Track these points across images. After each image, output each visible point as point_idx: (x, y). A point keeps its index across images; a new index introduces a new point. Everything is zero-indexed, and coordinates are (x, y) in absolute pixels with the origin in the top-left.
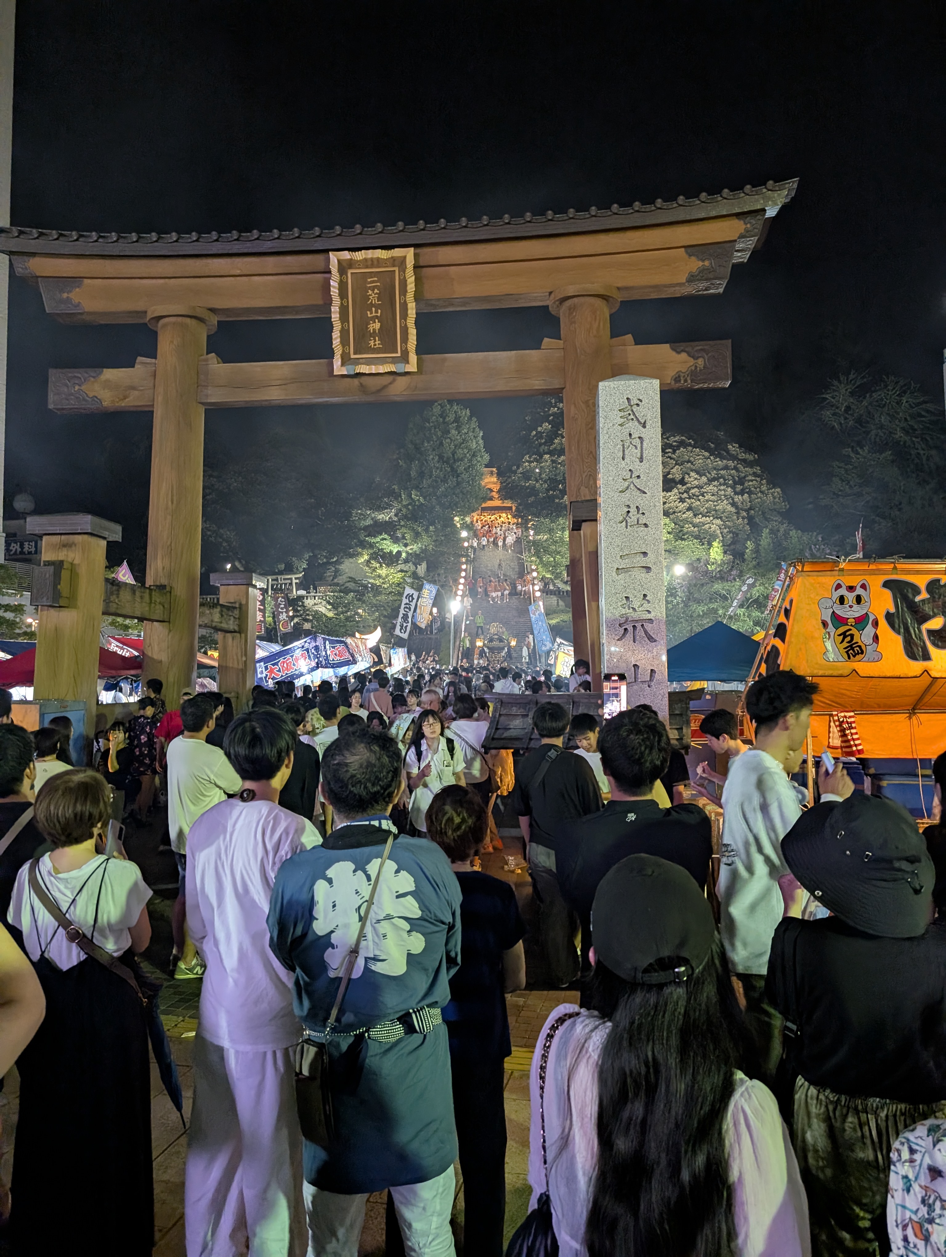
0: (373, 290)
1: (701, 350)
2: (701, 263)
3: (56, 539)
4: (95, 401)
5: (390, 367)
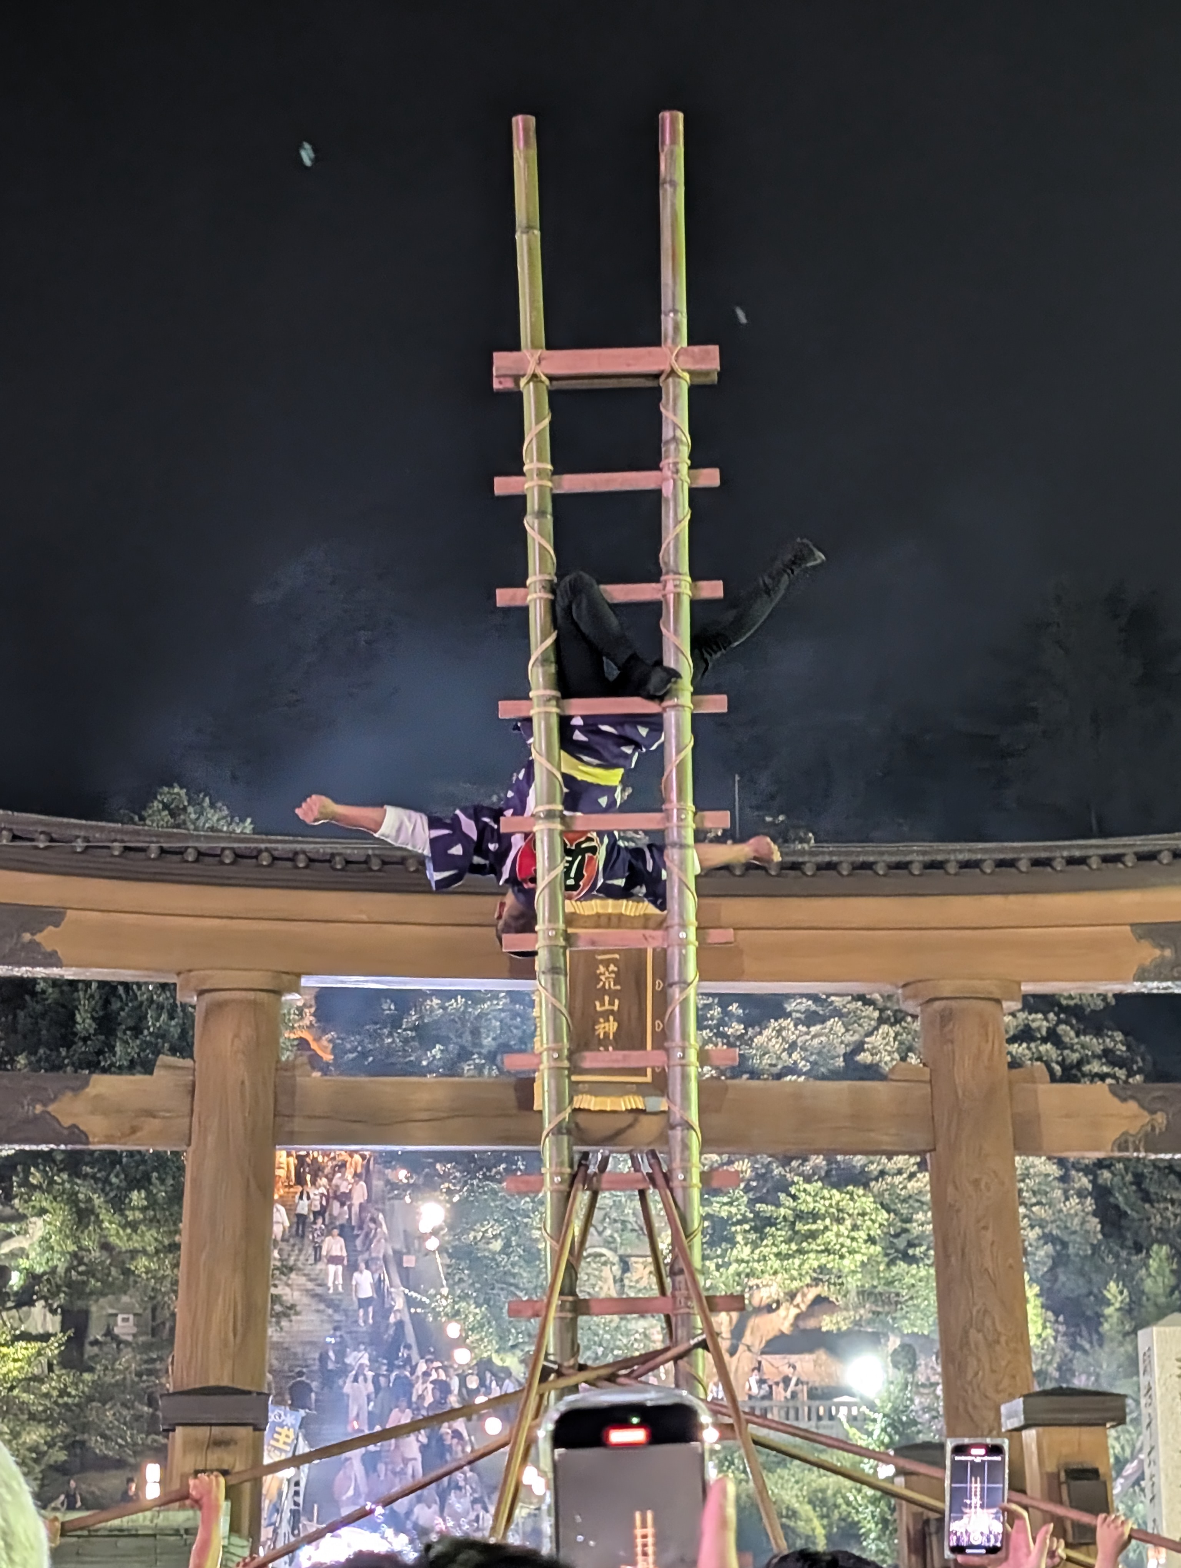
0: (607, 967)
1: (1160, 1098)
2: (1157, 952)
3: (202, 1433)
4: (76, 1134)
5: (635, 1102)
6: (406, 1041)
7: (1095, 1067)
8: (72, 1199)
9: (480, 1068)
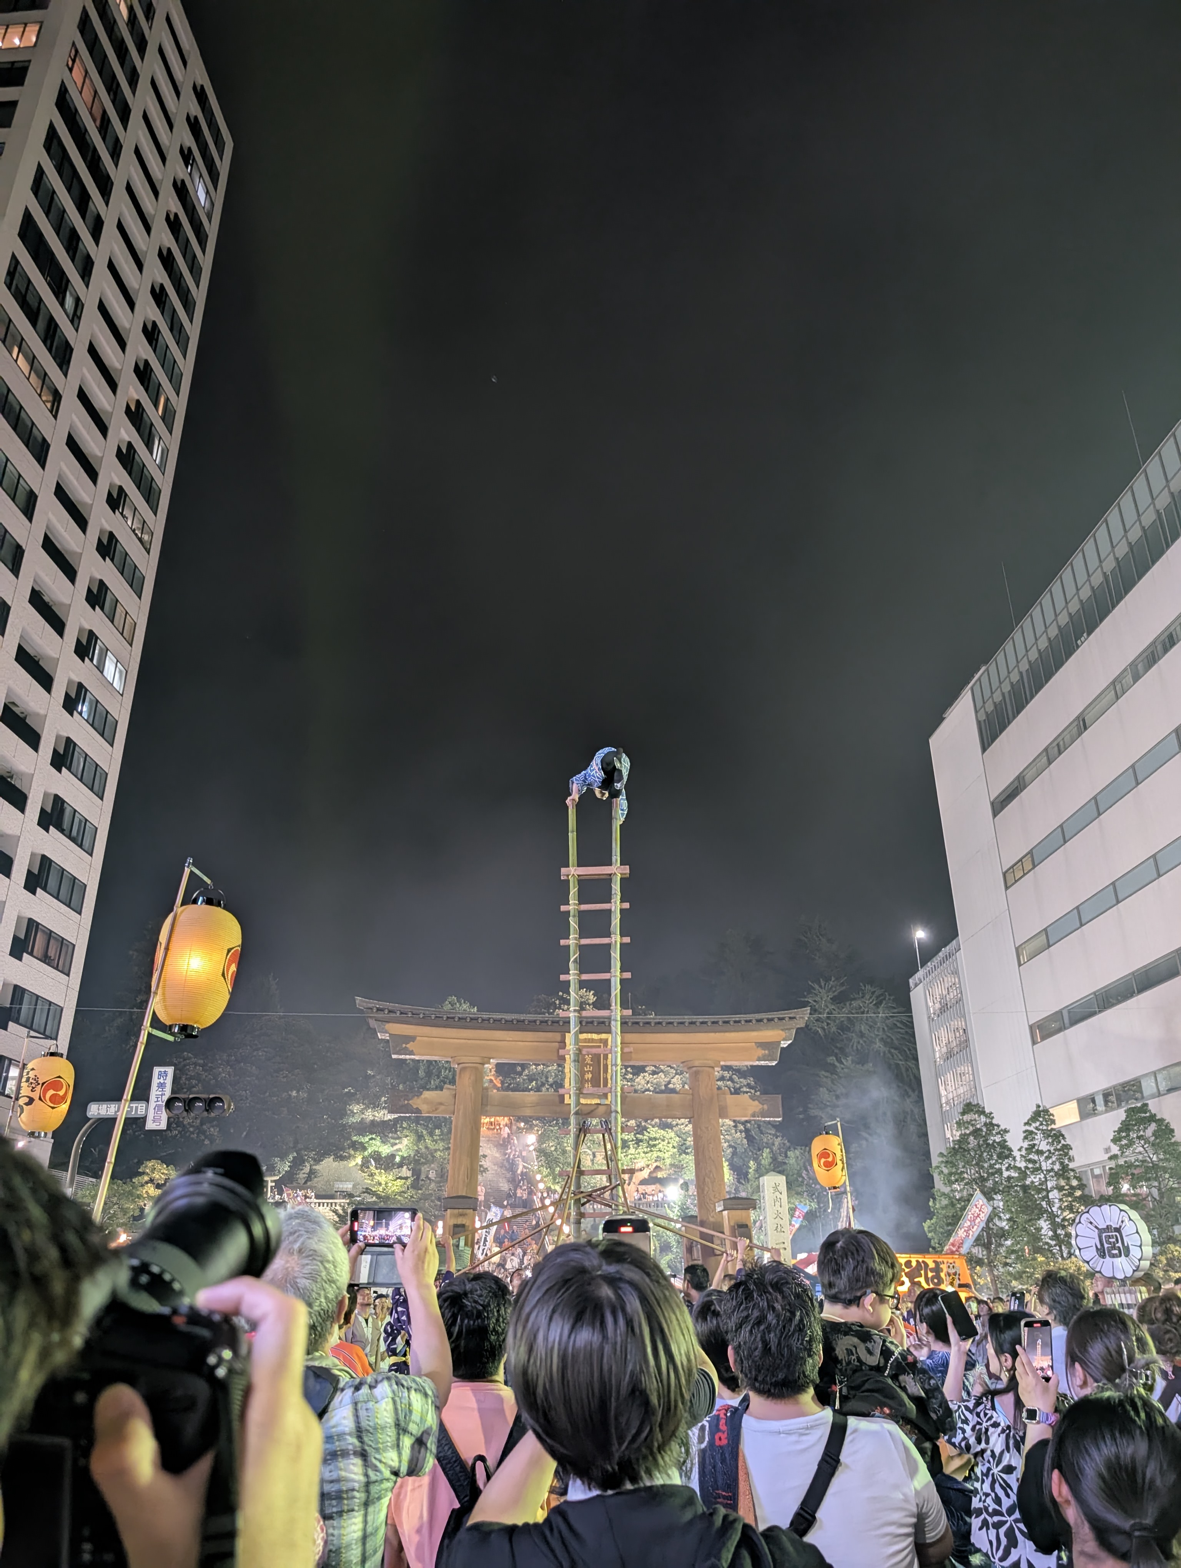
0: (588, 1056)
1: (765, 1100)
2: (763, 1052)
3: (456, 1211)
4: (418, 1111)
5: (597, 1101)
6: (524, 1080)
7: (745, 1089)
8: (416, 1132)
9: (548, 1089)
